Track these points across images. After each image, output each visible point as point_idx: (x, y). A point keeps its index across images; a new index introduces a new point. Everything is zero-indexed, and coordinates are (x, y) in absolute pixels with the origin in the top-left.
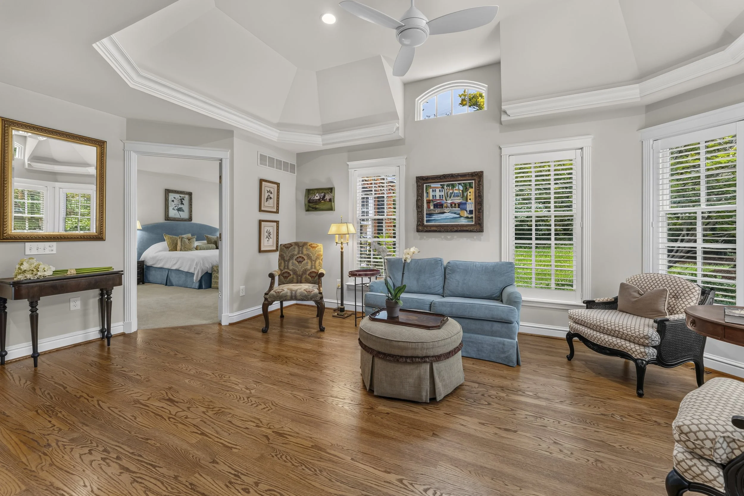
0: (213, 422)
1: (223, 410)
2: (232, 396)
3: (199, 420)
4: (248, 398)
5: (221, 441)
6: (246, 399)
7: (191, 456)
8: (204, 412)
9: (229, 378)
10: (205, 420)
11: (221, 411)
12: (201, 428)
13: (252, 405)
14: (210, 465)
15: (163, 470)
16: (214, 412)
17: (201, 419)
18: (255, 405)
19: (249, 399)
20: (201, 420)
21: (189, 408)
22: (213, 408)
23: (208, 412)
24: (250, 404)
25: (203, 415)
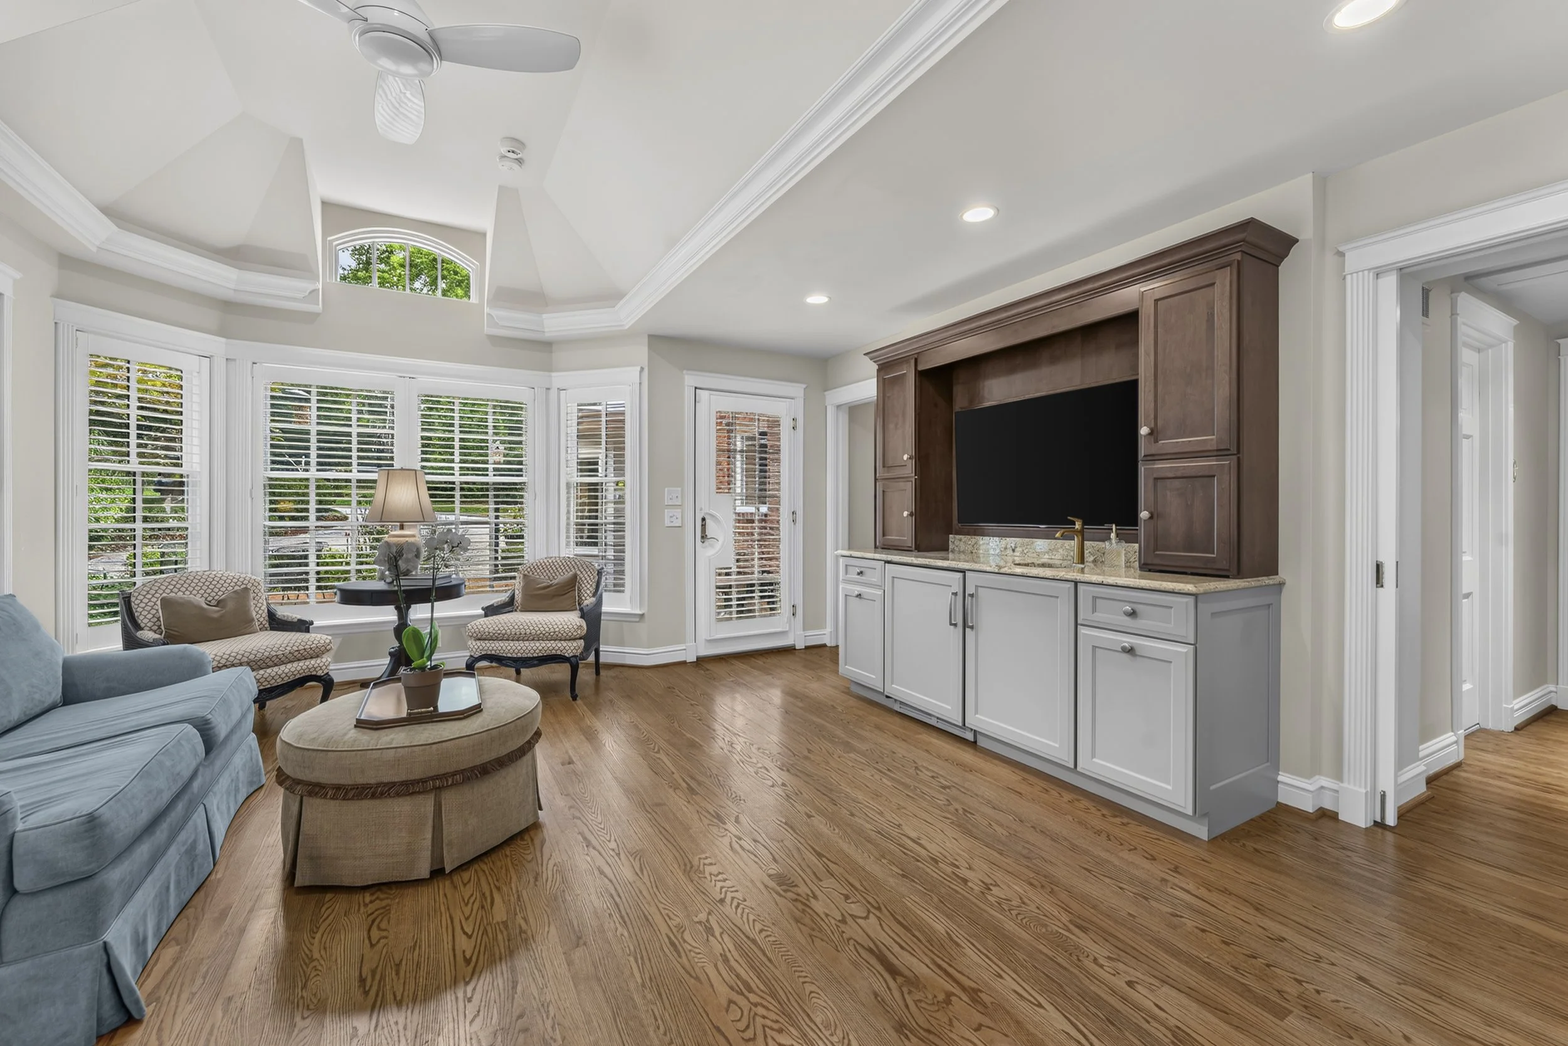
0: (803, 870)
1: (778, 888)
2: (752, 917)
3: (824, 884)
4: (722, 901)
5: (795, 835)
6: (728, 900)
7: (837, 831)
8: (815, 897)
9: (731, 1002)
10: (815, 881)
11: (783, 887)
12: (821, 866)
13: (725, 880)
14: (813, 813)
15: (868, 826)
16: (794, 889)
17: (820, 883)
18: (720, 877)
19: (723, 896)
20: (821, 880)
21: (843, 921)
22: (796, 900)
23: (808, 895)
24: (728, 884)
25: (818, 893)
